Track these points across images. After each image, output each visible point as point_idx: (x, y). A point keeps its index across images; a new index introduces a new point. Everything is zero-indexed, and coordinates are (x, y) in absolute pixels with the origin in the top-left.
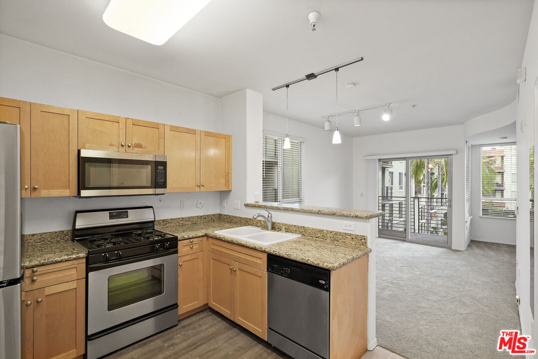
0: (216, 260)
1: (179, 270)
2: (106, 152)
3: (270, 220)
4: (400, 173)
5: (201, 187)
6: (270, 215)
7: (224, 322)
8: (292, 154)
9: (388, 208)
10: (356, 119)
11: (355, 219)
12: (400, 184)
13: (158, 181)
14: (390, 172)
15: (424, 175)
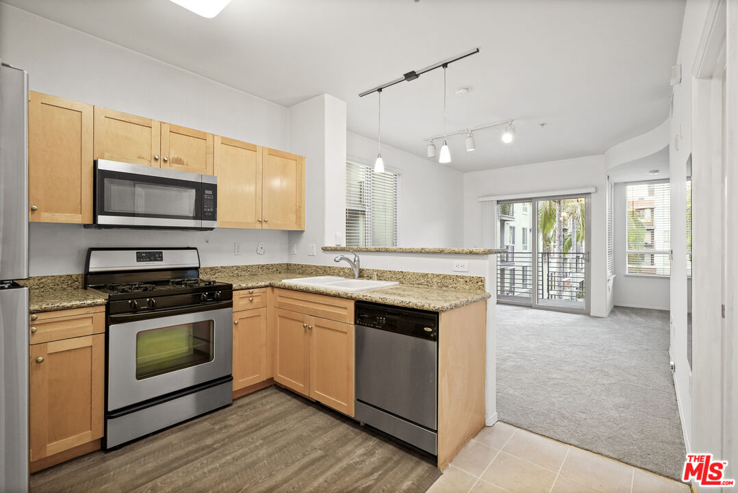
0: (284, 317)
1: (234, 331)
2: (132, 165)
3: (357, 266)
4: (524, 229)
5: (264, 223)
6: (356, 259)
7: (294, 400)
8: (384, 193)
9: (508, 276)
10: (468, 141)
11: (469, 256)
12: (524, 243)
13: (205, 210)
14: (511, 227)
15: (555, 231)
